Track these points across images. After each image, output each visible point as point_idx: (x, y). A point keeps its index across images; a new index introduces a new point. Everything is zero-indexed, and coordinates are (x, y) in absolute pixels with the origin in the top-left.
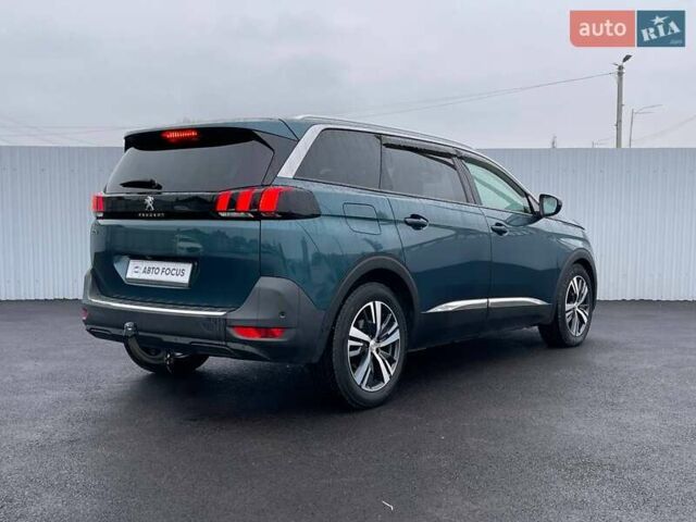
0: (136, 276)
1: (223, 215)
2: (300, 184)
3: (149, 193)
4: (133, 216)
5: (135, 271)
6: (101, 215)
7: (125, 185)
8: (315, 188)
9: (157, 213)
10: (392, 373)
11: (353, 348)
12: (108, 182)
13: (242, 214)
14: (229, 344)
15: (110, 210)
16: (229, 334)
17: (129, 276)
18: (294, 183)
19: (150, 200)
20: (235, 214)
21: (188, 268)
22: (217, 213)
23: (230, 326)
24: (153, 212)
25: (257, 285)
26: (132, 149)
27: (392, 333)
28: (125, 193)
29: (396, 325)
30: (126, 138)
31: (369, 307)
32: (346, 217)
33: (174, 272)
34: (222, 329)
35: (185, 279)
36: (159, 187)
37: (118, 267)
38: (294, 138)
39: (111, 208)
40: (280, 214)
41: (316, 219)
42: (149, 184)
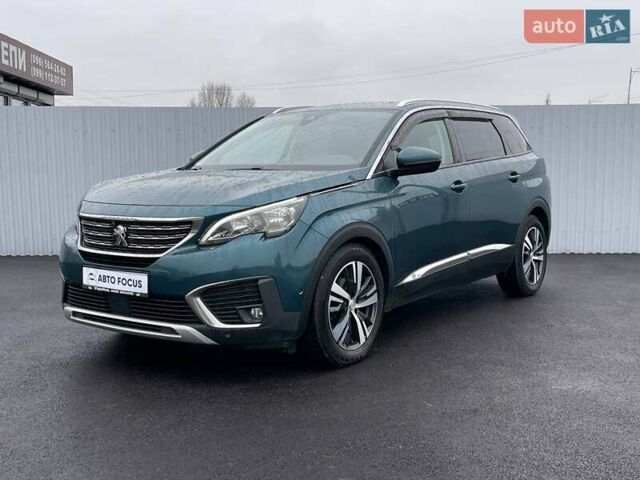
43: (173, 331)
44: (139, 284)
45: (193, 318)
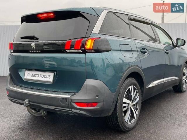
0: (28, 78)
1: (68, 51)
2: (102, 36)
3: (33, 42)
4: (26, 51)
5: (28, 75)
6: (12, 51)
7: (22, 38)
8: (109, 38)
9: (37, 50)
10: (137, 114)
11: (125, 107)
12: (15, 37)
13: (76, 51)
14: (73, 110)
15: (16, 49)
16: (73, 106)
17: (25, 77)
18: (99, 36)
19: (33, 45)
20: (73, 51)
21: (52, 75)
22: (65, 50)
23: (73, 102)
24: (35, 50)
25: (85, 83)
26: (24, 23)
27: (137, 98)
28: (22, 41)
29: (138, 94)
30: (22, 18)
31: (130, 88)
32: (121, 50)
33: (45, 76)
34: (69, 103)
35: (51, 80)
36: (37, 39)
37: (21, 74)
38: (97, 15)
39: (16, 48)
40: (94, 50)
41: (110, 52)
42: (33, 38)
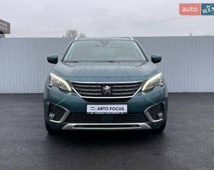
43: (138, 126)
44: (123, 109)
45: (146, 120)
